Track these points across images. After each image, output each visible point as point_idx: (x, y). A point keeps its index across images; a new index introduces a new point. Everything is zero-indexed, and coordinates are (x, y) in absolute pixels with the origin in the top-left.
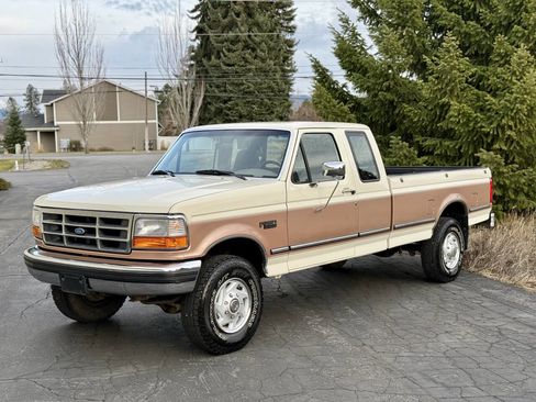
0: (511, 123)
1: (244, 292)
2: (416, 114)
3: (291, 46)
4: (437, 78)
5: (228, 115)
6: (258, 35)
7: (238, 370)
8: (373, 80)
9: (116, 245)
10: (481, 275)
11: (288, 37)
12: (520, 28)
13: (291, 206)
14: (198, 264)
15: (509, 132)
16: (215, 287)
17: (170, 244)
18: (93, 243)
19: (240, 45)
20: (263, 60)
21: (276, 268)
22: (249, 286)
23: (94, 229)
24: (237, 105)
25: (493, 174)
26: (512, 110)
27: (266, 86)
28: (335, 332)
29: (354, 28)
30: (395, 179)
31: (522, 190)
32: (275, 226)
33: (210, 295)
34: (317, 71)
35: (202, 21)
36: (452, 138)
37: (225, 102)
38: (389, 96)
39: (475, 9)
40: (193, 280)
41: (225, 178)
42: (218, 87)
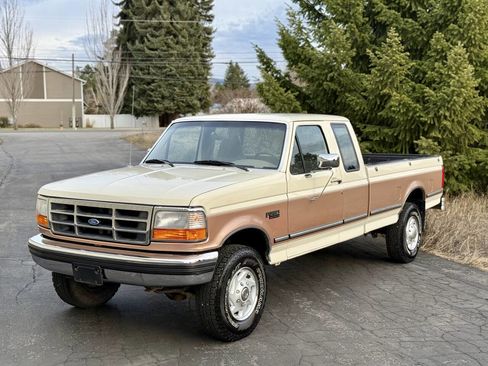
0: (447, 114)
1: (252, 280)
2: (357, 104)
3: (209, 33)
4: (378, 70)
5: (151, 96)
6: (179, 23)
7: (256, 358)
8: (318, 71)
9: (133, 236)
10: (433, 255)
11: (207, 25)
12: (456, 27)
13: (292, 196)
14: (215, 255)
15: (445, 122)
16: (229, 276)
17: (189, 236)
18: (109, 234)
19: (163, 31)
20: (184, 46)
21: (278, 256)
22: (257, 274)
23: (111, 221)
24: (160, 87)
25: (444, 161)
26: (449, 102)
27: (186, 70)
28: (329, 315)
29: (300, 22)
30: (371, 168)
31: (453, 174)
32: (278, 216)
33: (226, 284)
34: (262, 61)
35: (127, 7)
36: (389, 126)
37: (149, 84)
38: (333, 86)
39: (410, 7)
40: (211, 270)
41: (227, 168)
42: (141, 69)
